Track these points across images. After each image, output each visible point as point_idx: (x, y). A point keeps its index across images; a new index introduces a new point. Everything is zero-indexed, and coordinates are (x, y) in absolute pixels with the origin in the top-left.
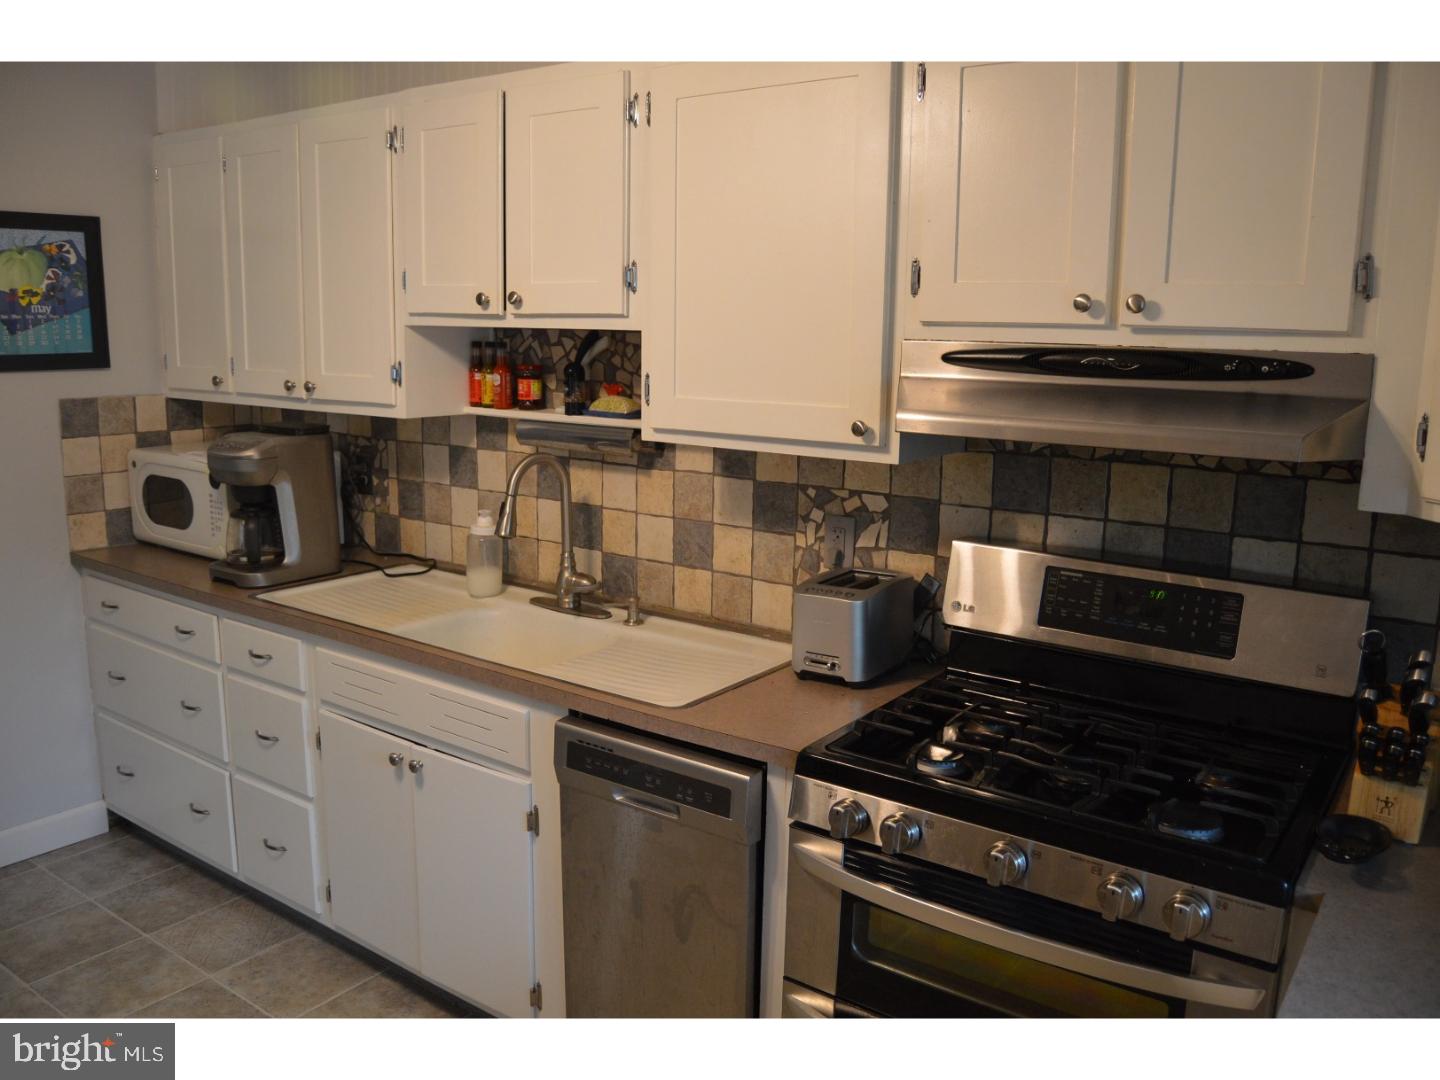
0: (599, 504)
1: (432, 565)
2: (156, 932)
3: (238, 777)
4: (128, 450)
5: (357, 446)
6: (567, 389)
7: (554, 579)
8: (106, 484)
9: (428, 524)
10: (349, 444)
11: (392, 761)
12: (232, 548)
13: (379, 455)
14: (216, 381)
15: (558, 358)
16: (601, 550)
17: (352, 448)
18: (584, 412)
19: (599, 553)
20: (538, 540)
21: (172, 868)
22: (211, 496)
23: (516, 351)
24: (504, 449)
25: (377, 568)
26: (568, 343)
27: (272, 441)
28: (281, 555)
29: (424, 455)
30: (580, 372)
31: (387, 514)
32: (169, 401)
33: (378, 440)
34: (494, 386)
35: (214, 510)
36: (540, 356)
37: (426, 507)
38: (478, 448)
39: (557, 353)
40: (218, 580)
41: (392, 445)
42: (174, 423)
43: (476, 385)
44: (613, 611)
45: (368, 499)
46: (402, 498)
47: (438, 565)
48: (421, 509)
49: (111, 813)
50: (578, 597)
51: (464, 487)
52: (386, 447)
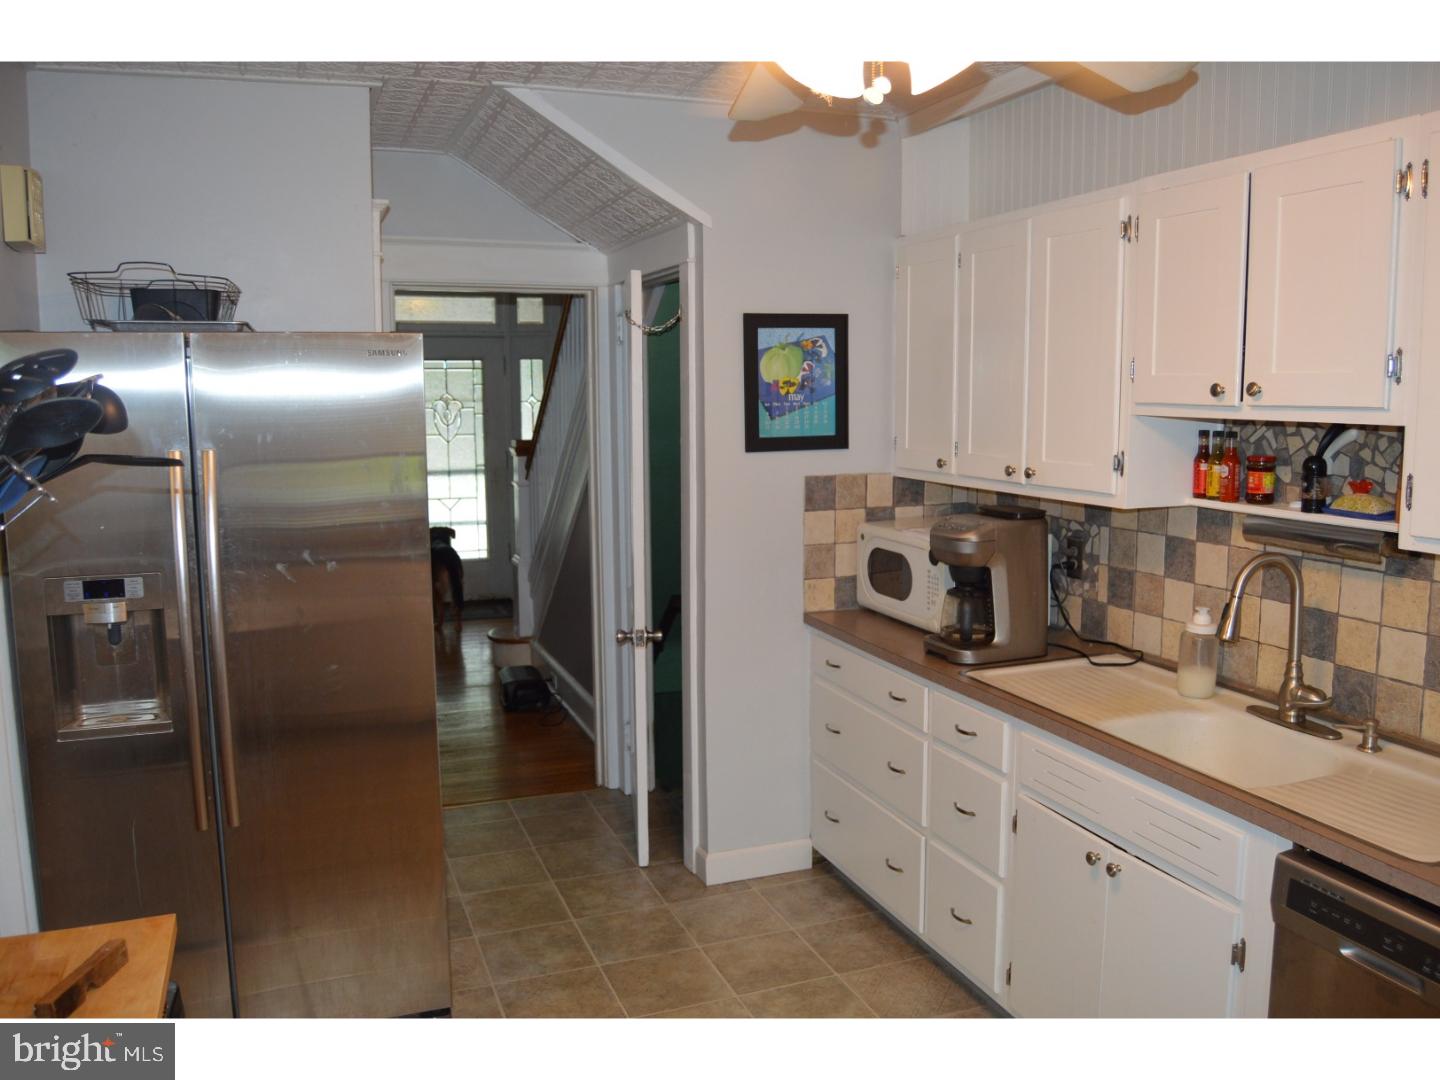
0: (1335, 610)
1: (1140, 657)
2: (846, 974)
3: (932, 843)
4: (858, 523)
5: (1069, 530)
6: (1305, 484)
7: (1277, 688)
8: (837, 553)
9: (1137, 614)
10: (1062, 528)
11: (1089, 858)
12: (945, 623)
13: (1091, 539)
14: (940, 464)
15: (1295, 449)
16: (1334, 662)
17: (1064, 532)
18: (1323, 509)
19: (1331, 665)
20: (1259, 643)
21: (863, 915)
22: (929, 571)
23: (1247, 441)
24: (1226, 542)
25: (1084, 656)
26: (1308, 433)
27: (992, 524)
28: (991, 635)
29: (1139, 545)
30: (1323, 465)
31: (1096, 600)
32: (896, 479)
33: (1091, 526)
34: (1221, 477)
35: (931, 585)
36: (1274, 445)
37: (1137, 597)
38: (1198, 540)
39: (1294, 443)
40: (931, 652)
41: (1105, 531)
42: (899, 500)
43: (1203, 476)
44: (1343, 731)
45: (1077, 582)
46: (1112, 585)
47: (1144, 657)
48: (1131, 597)
49: (815, 852)
50: (1303, 711)
51: (1179, 579)
52: (1099, 533)
